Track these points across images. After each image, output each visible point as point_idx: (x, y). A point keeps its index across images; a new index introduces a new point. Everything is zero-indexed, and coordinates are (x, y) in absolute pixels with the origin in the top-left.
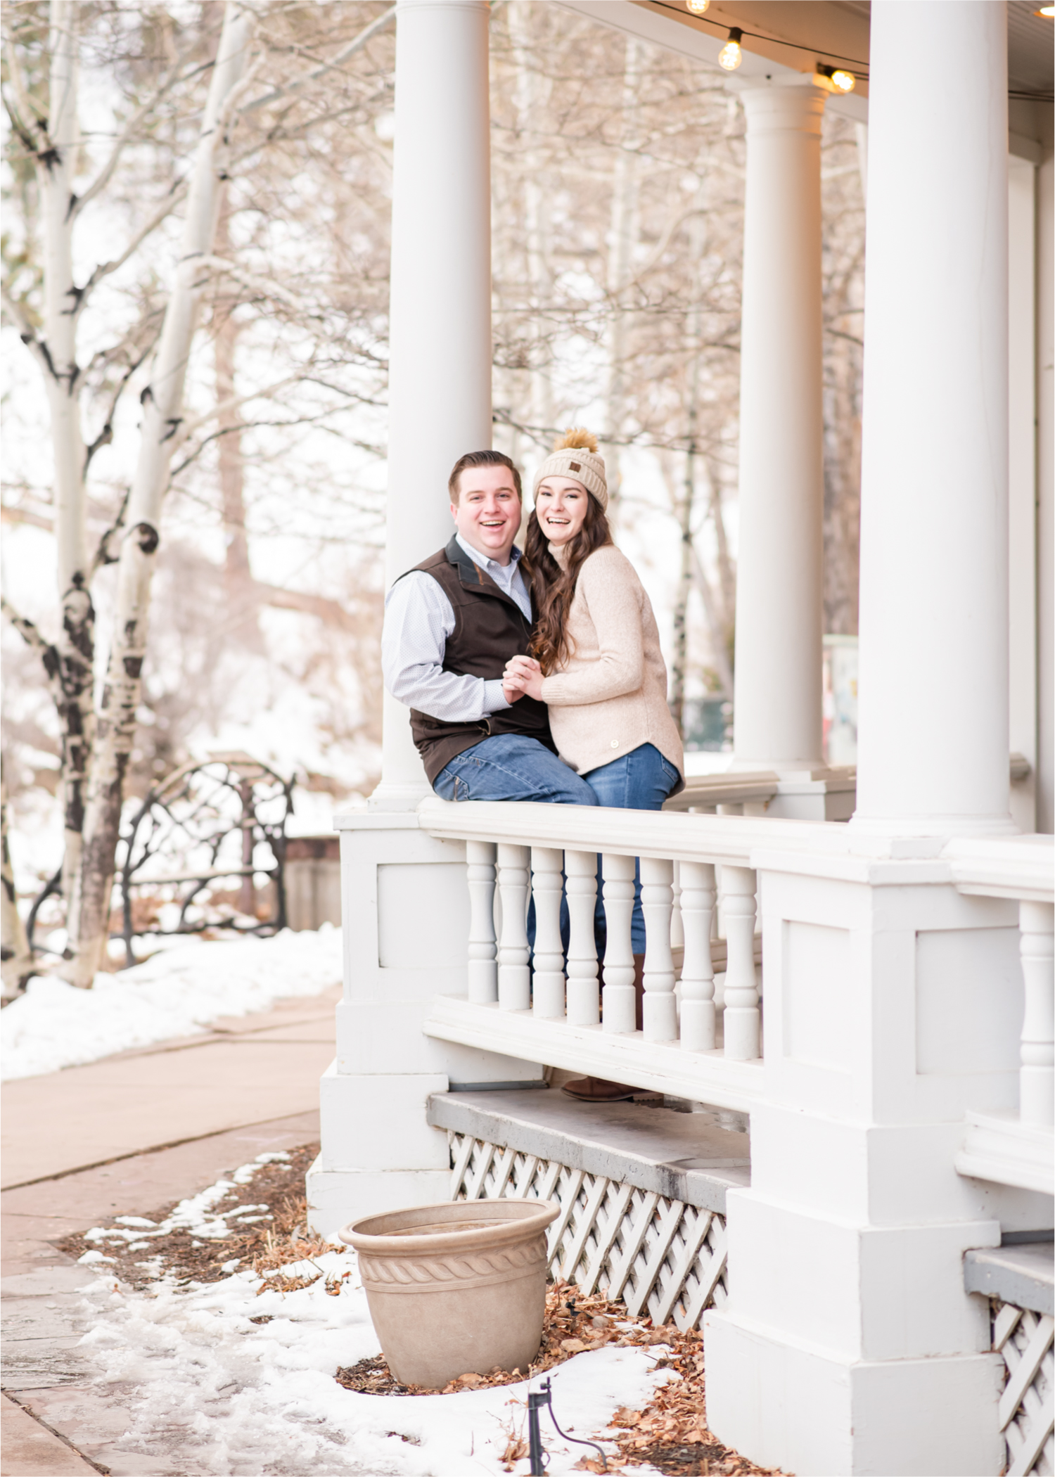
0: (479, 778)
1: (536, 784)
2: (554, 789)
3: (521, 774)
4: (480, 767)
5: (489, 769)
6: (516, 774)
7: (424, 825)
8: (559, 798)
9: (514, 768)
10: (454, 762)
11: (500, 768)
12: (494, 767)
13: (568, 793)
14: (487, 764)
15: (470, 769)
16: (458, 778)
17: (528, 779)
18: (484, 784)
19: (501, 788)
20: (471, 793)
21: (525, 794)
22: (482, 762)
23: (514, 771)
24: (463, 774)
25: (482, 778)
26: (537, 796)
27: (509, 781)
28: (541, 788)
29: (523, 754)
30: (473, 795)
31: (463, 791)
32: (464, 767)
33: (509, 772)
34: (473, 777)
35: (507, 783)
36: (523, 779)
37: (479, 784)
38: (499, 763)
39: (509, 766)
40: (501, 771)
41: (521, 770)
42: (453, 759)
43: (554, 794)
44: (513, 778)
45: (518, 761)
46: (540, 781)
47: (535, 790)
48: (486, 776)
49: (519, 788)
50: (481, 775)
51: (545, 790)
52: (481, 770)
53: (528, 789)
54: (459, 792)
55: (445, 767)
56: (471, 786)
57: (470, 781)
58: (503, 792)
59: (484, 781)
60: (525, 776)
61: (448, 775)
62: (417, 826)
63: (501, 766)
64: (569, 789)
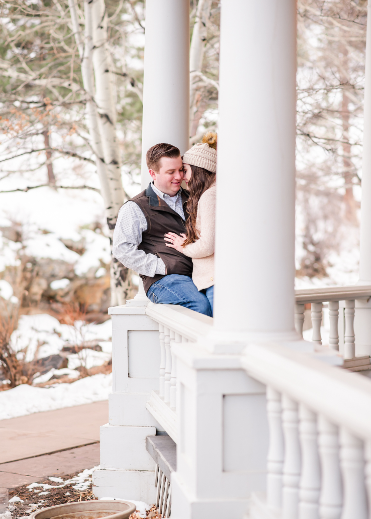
0: (160, 294)
1: (181, 297)
2: (188, 300)
3: (176, 292)
4: (161, 289)
5: (164, 290)
6: (174, 292)
7: (147, 314)
8: (190, 305)
9: (174, 289)
10: (152, 286)
11: (168, 290)
12: (166, 289)
13: (195, 302)
14: (163, 288)
15: (158, 289)
16: (153, 293)
17: (179, 295)
18: (162, 296)
19: (168, 299)
20: (158, 301)
21: (177, 302)
22: (162, 287)
23: (173, 291)
24: (155, 292)
25: (162, 294)
26: (181, 303)
27: (171, 295)
28: (184, 299)
29: (179, 283)
30: (159, 302)
31: (156, 299)
32: (156, 289)
33: (172, 291)
34: (159, 293)
35: (171, 296)
36: (177, 295)
37: (161, 296)
38: (168, 287)
39: (172, 289)
40: (168, 291)
41: (176, 290)
42: (152, 285)
43: (189, 302)
44: (173, 294)
45: (176, 286)
46: (184, 296)
47: (181, 300)
48: (163, 293)
49: (175, 299)
50: (161, 292)
51: (185, 301)
52: (161, 290)
53: (179, 300)
54: (155, 300)
55: (149, 289)
56: (158, 297)
57: (157, 295)
58: (170, 300)
59: (162, 295)
60: (178, 293)
61: (150, 292)
62: (144, 314)
63: (168, 289)
64: (196, 300)
